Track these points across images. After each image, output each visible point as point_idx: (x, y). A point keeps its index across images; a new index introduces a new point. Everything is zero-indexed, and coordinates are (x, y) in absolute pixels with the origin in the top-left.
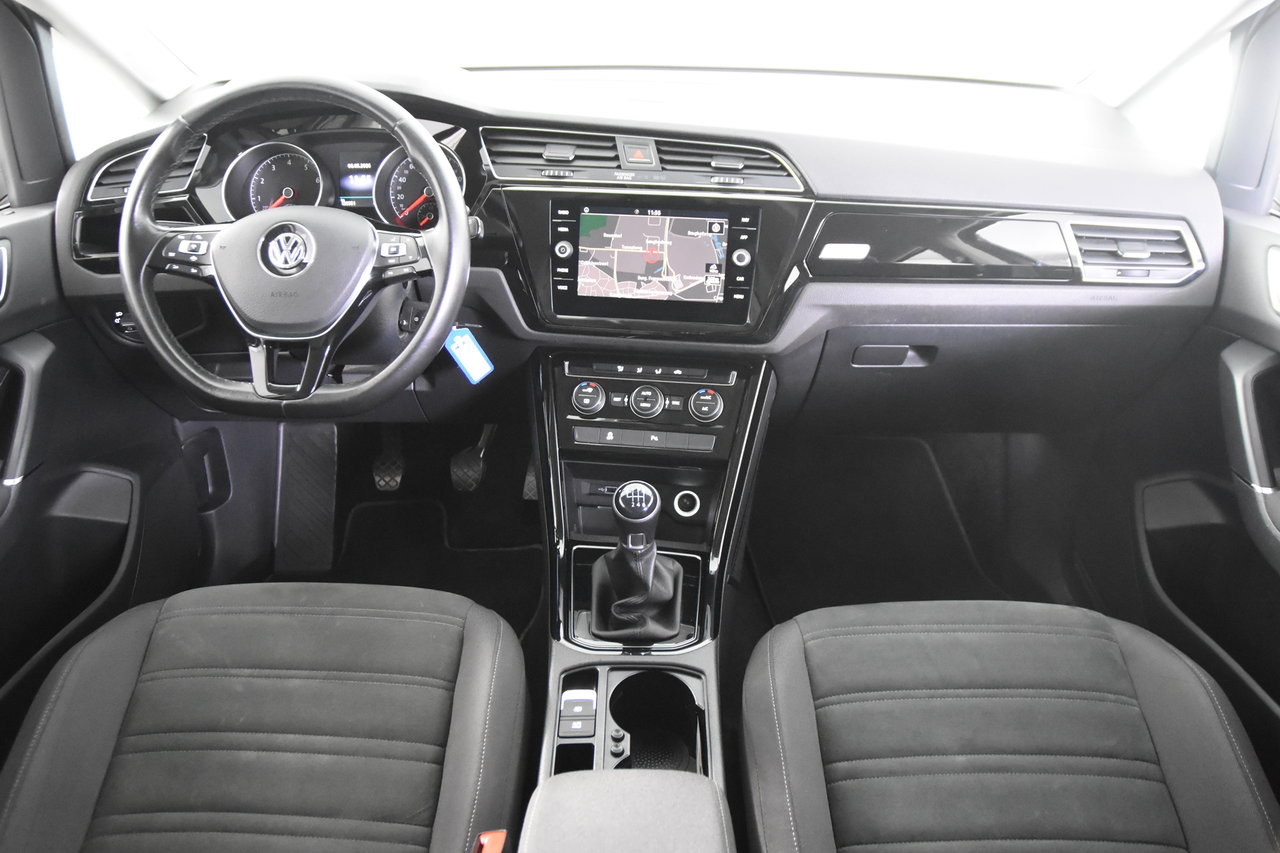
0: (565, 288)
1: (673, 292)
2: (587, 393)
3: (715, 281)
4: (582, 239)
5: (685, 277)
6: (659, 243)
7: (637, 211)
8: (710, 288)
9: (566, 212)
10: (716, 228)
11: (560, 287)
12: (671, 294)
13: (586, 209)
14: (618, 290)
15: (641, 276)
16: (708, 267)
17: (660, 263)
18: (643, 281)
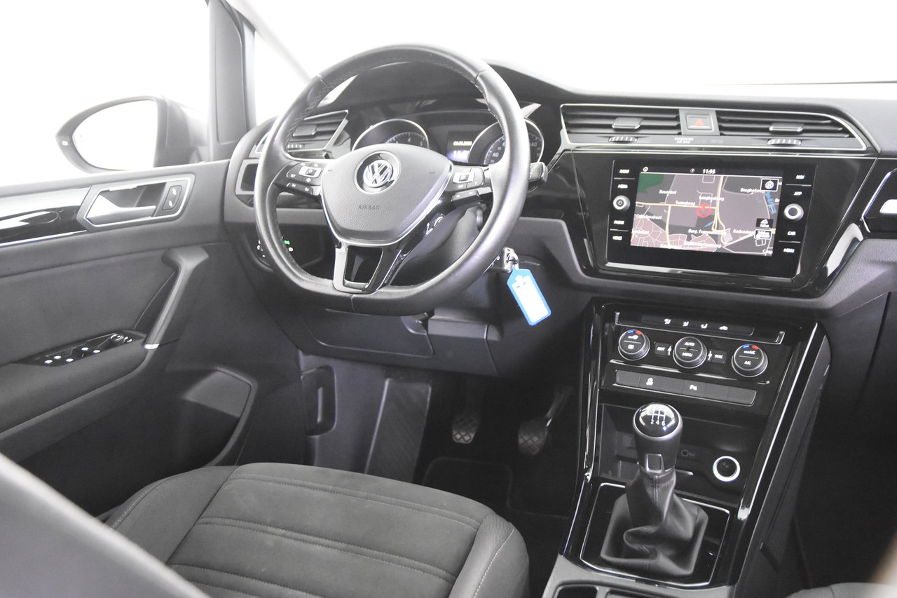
0: (620, 238)
1: (722, 244)
2: (632, 340)
3: (765, 235)
4: (639, 195)
5: (735, 231)
6: (711, 199)
7: (693, 170)
8: (759, 242)
9: (627, 171)
10: (770, 185)
11: (615, 238)
12: (720, 246)
13: (646, 169)
14: (668, 241)
15: (692, 229)
16: (759, 222)
17: (711, 218)
18: (693, 234)
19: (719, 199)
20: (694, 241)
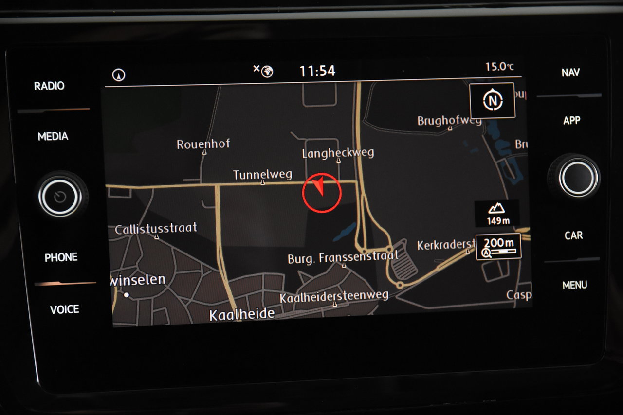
0: (73, 309)
1: (392, 289)
3: (505, 247)
4: (111, 160)
5: (421, 247)
8: (492, 268)
9: (57, 86)
11: (58, 310)
12: (385, 296)
14: (231, 299)
15: (297, 254)
16: (482, 211)
17: (349, 210)
18: (303, 266)
19: (359, 153)
20: (306, 290)
